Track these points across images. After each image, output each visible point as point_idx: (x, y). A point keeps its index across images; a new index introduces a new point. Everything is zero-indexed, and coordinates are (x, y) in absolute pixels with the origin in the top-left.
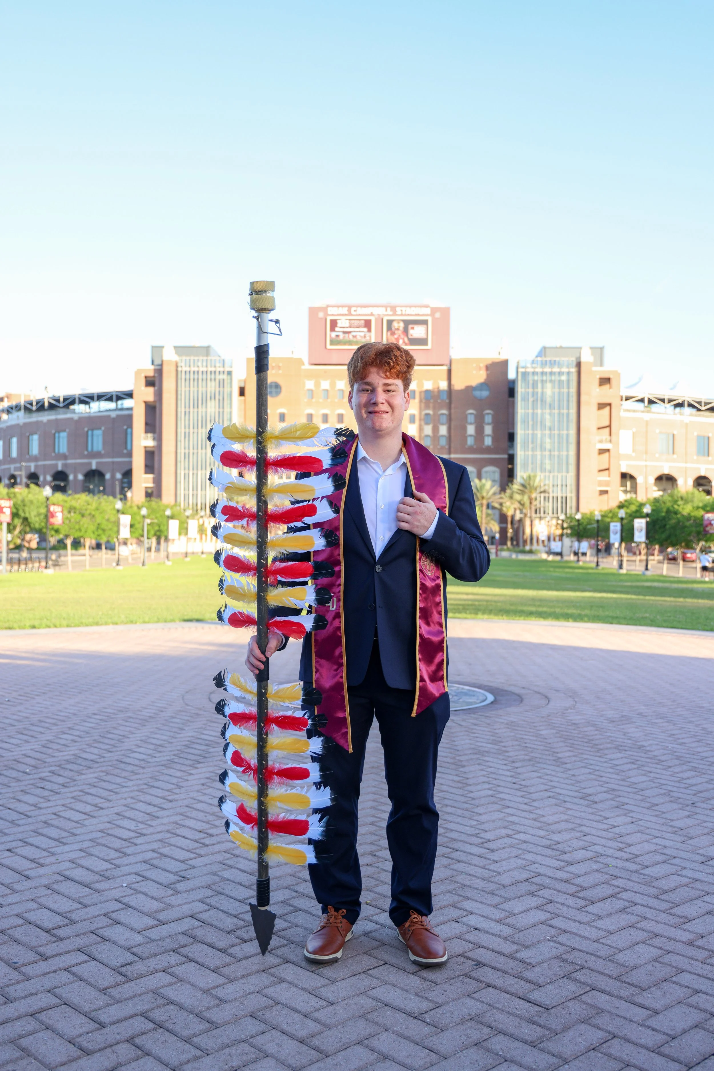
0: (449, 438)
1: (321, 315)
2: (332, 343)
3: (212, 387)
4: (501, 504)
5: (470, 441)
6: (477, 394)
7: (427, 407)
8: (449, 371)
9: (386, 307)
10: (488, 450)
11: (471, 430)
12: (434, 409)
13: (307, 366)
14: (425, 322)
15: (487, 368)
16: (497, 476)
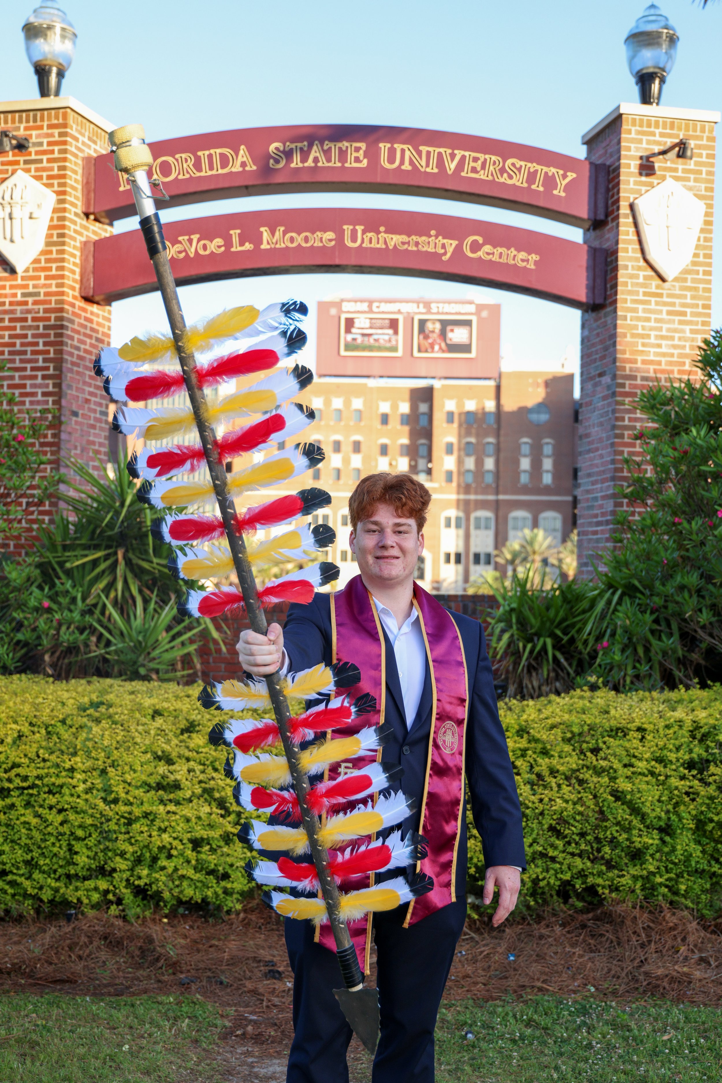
0: (497, 474)
1: (335, 311)
2: (348, 348)
4: (560, 561)
5: (524, 479)
6: (534, 417)
7: (469, 433)
8: (498, 388)
9: (418, 303)
10: (547, 490)
11: (525, 464)
12: (477, 436)
14: (468, 323)
15: (547, 384)
16: (558, 524)
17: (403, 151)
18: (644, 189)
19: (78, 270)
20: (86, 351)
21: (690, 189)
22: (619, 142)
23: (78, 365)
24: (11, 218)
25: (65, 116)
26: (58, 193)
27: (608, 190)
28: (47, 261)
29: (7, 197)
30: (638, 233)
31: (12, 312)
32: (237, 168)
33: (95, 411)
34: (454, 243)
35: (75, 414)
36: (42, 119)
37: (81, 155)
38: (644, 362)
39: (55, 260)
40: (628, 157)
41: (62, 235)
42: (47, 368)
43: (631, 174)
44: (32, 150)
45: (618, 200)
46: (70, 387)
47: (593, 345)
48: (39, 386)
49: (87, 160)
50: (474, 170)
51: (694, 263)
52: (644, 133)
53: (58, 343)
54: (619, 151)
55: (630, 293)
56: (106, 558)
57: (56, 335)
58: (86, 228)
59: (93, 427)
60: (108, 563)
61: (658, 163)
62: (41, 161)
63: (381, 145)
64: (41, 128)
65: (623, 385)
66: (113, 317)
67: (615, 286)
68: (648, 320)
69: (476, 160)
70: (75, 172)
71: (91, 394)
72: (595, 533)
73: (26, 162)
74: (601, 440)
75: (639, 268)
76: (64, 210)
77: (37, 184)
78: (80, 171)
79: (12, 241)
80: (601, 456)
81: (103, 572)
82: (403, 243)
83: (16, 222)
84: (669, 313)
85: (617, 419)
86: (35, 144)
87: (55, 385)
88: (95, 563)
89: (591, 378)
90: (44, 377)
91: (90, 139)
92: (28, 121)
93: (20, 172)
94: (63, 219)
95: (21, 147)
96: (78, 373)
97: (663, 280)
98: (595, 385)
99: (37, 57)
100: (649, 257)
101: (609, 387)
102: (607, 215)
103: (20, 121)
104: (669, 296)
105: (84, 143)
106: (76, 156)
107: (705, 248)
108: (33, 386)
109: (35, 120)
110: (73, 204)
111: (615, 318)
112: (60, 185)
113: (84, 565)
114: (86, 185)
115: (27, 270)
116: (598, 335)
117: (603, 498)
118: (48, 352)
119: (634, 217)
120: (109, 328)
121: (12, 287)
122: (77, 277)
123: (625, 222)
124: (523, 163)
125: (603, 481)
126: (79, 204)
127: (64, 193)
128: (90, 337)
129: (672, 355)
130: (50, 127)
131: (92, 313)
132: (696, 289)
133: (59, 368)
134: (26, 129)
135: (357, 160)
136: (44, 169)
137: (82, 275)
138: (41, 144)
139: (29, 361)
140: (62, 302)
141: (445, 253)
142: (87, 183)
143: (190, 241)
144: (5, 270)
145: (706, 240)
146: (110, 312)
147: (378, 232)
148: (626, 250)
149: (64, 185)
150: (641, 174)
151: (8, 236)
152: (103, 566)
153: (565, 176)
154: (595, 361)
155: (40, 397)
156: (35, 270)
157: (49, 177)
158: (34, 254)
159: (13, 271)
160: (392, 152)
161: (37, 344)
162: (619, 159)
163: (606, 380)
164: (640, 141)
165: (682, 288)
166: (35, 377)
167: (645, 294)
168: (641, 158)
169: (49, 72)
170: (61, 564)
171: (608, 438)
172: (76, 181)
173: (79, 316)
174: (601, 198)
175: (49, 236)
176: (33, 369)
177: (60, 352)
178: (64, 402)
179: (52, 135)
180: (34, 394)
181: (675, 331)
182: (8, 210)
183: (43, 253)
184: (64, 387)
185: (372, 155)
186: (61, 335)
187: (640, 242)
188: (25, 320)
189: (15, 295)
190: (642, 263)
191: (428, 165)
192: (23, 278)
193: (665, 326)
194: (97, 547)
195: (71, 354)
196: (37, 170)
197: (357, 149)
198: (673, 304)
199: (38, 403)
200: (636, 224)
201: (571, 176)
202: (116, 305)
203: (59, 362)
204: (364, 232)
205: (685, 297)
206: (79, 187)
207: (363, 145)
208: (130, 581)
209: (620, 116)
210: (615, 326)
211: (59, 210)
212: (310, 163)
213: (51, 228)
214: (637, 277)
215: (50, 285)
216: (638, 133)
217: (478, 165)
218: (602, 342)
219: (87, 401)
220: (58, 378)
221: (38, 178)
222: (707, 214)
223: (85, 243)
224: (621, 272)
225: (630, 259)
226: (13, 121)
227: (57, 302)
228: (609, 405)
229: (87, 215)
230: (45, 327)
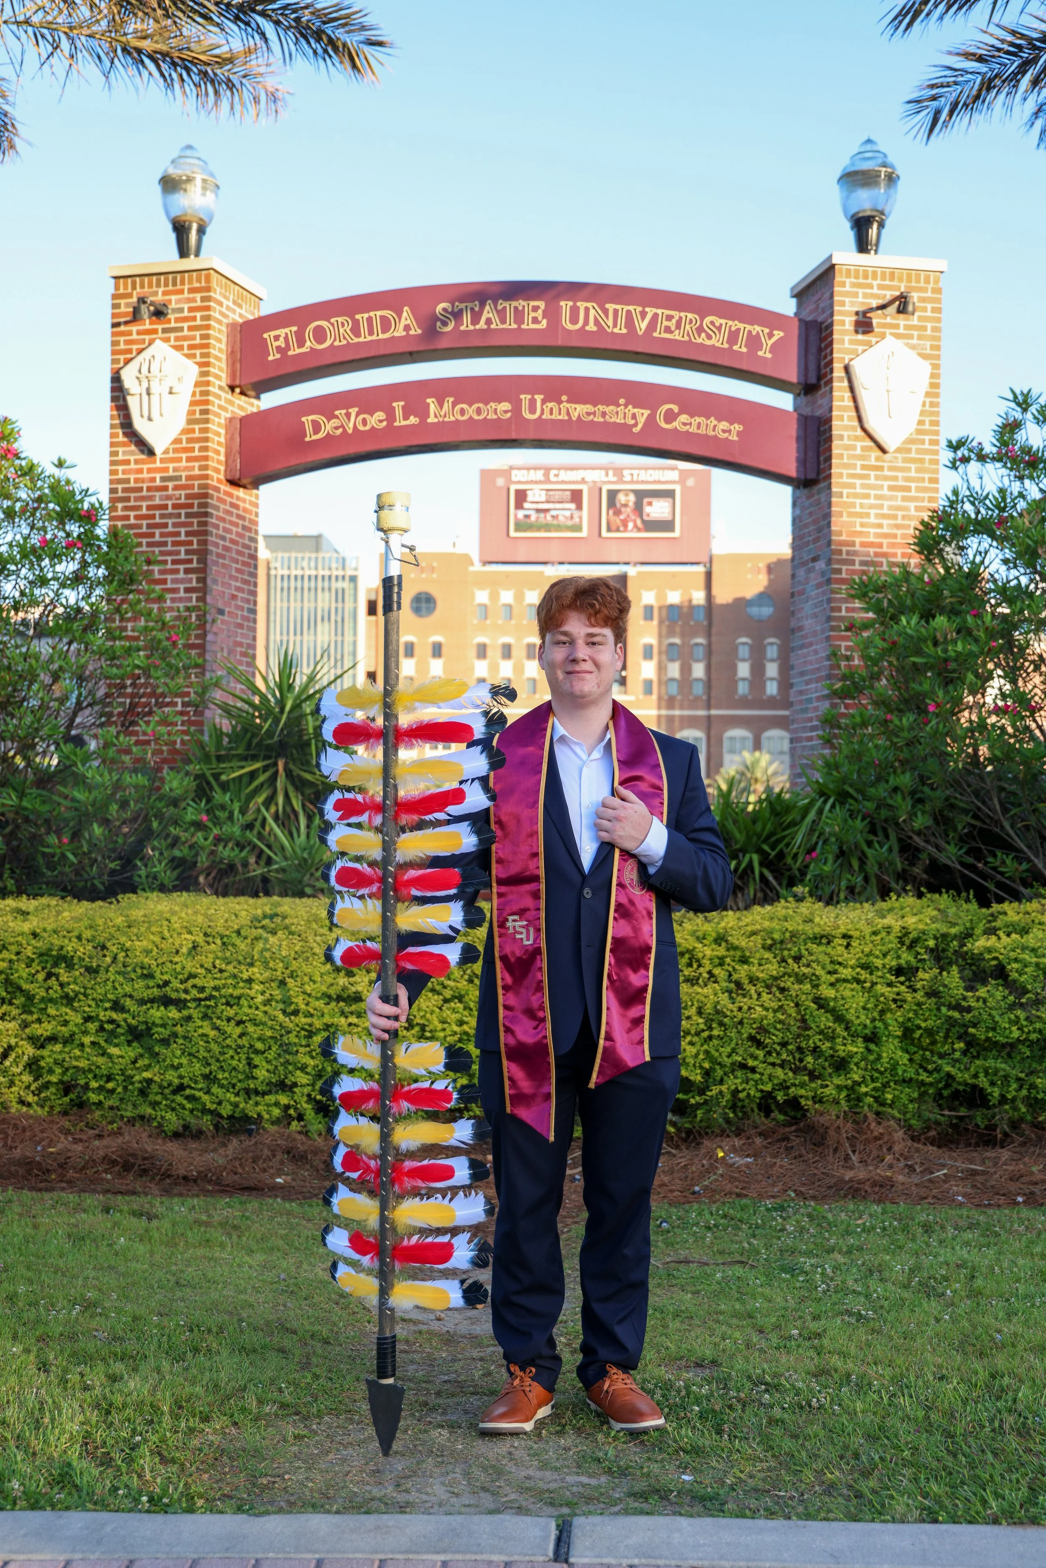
0: (708, 683)
1: (500, 482)
2: (519, 527)
3: (324, 601)
5: (743, 688)
6: (754, 611)
7: (671, 633)
8: (709, 575)
9: (607, 471)
10: (771, 703)
11: (744, 670)
12: (683, 635)
13: (477, 567)
14: (670, 494)
15: (770, 569)
16: (786, 744)
17: (587, 310)
18: (860, 348)
19: (222, 450)
20: (232, 541)
21: (913, 347)
22: (832, 296)
23: (223, 557)
24: (149, 394)
25: (208, 279)
26: (201, 365)
27: (820, 350)
28: (189, 440)
29: (144, 370)
30: (855, 399)
31: (150, 498)
32: (400, 332)
33: (242, 608)
34: (646, 412)
35: (221, 612)
36: (182, 283)
37: (225, 321)
38: (863, 544)
39: (198, 440)
40: (842, 313)
41: (205, 412)
42: (190, 561)
43: (845, 332)
44: (172, 316)
45: (831, 362)
46: (215, 582)
47: (806, 526)
48: (182, 581)
49: (232, 326)
50: (668, 330)
51: (919, 432)
52: (859, 286)
53: (202, 533)
54: (831, 306)
55: (846, 466)
56: (265, 769)
57: (200, 524)
58: (231, 403)
59: (240, 626)
60: (267, 774)
61: (877, 319)
62: (181, 329)
63: (562, 303)
64: (181, 292)
65: (839, 571)
66: (260, 502)
67: (829, 458)
68: (867, 496)
69: (669, 318)
70: (219, 340)
71: (238, 589)
72: (810, 739)
73: (164, 331)
74: (815, 634)
75: (857, 438)
76: (208, 383)
77: (177, 354)
78: (224, 339)
79: (150, 419)
80: (816, 652)
81: (262, 785)
82: (588, 414)
83: (155, 398)
84: (891, 488)
85: (833, 609)
86: (175, 311)
87: (199, 580)
88: (253, 775)
89: (804, 564)
90: (187, 571)
91: (234, 302)
92: (166, 285)
93: (158, 342)
94: (206, 393)
95: (159, 313)
96: (224, 565)
97: (884, 451)
98: (809, 571)
99: (175, 213)
100: (867, 426)
101: (823, 573)
102: (819, 379)
103: (158, 285)
104: (891, 469)
105: (228, 308)
106: (220, 322)
107: (932, 414)
108: (174, 581)
109: (175, 284)
110: (218, 377)
111: (829, 495)
112: (203, 355)
113: (241, 777)
114: (231, 354)
115: (166, 452)
116: (811, 514)
117: (818, 699)
118: (191, 543)
119: (850, 381)
120: (257, 515)
121: (149, 471)
122: (222, 458)
123: (840, 387)
124: (723, 321)
125: (818, 680)
126: (224, 375)
127: (207, 364)
128: (236, 525)
129: (895, 536)
130: (192, 290)
131: (238, 498)
132: (921, 461)
133: (203, 560)
134: (165, 293)
135: (535, 320)
136: (185, 338)
137: (227, 456)
138: (181, 310)
139: (170, 553)
140: (206, 486)
141: (636, 425)
142: (233, 352)
143: (348, 415)
144: (142, 452)
145: (932, 404)
146: (257, 497)
147: (560, 402)
148: (841, 418)
149: (208, 355)
150: (857, 332)
151: (146, 414)
152: (262, 778)
153: (771, 335)
154: (808, 543)
155: (182, 594)
156: (175, 451)
157: (191, 347)
158: (174, 434)
159: (151, 452)
160: (575, 311)
161: (178, 534)
162: (832, 315)
163: (821, 565)
164: (856, 295)
165: (905, 460)
166: (177, 571)
167: (863, 467)
168: (857, 313)
169: (189, 228)
170: (216, 776)
171: (823, 631)
172: (220, 350)
173: (224, 502)
174: (812, 358)
175: (191, 413)
176: (174, 562)
177: (205, 542)
178: (209, 599)
179: (194, 300)
180: (175, 591)
181: (899, 508)
182: (145, 384)
183: (184, 431)
184: (209, 581)
185: (552, 314)
186: (205, 524)
187: (857, 409)
188: (165, 507)
189: (153, 480)
190: (859, 432)
191: (615, 325)
192: (162, 461)
193: (886, 503)
194: (254, 758)
195: (217, 545)
196: (177, 339)
197: (535, 309)
198: (896, 478)
199: (181, 600)
200: (852, 389)
201: (778, 334)
202: (264, 488)
203: (203, 554)
204: (544, 402)
205: (909, 470)
206: (224, 357)
207: (542, 304)
208: (292, 794)
209: (832, 267)
210: (830, 504)
211: (202, 384)
212: (482, 325)
213: (193, 403)
214: (854, 448)
215: (193, 468)
216: (854, 285)
217: (672, 324)
218: (815, 522)
219: (234, 597)
220: (202, 572)
221: (179, 348)
222: (933, 376)
223: (231, 420)
224: (835, 443)
225: (846, 428)
226: (150, 286)
227: (200, 486)
228: (824, 593)
229: (232, 388)
230: (188, 515)
